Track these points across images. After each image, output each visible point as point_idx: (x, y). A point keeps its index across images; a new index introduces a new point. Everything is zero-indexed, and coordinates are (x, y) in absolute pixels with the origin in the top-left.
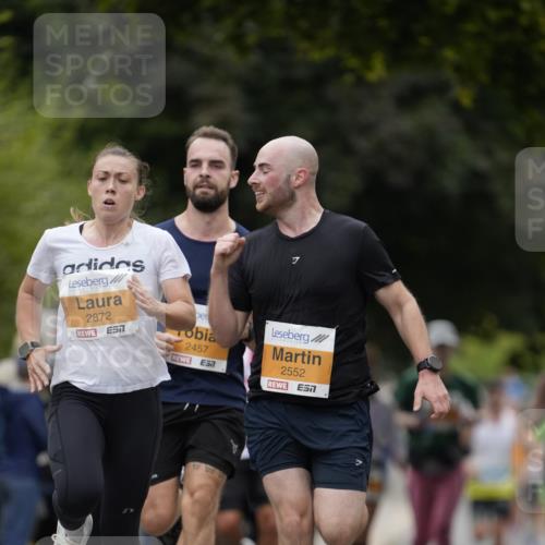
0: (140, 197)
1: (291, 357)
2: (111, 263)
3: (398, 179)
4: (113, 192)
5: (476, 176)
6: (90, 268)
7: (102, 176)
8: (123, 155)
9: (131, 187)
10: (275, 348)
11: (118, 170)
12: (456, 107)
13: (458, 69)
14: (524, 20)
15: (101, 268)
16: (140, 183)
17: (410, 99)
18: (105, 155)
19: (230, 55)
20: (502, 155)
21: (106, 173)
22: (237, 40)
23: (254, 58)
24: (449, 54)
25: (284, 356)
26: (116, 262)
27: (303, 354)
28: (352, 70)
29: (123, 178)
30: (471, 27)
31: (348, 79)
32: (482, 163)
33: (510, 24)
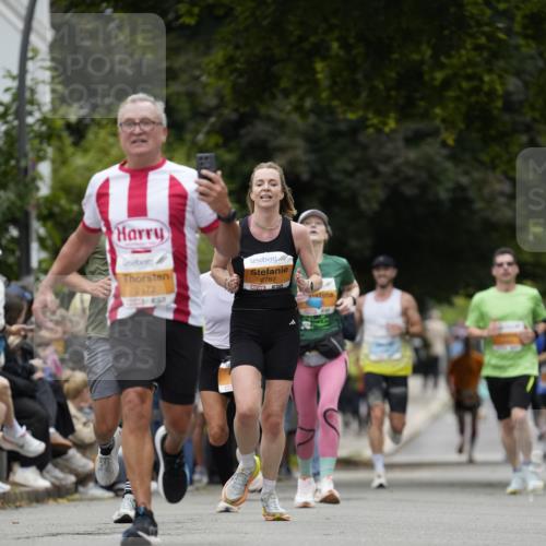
3: (409, 191)
5: (460, 188)
12: (444, 144)
13: (444, 121)
14: (486, 88)
17: (414, 140)
19: (295, 117)
20: (477, 175)
22: (299, 109)
23: (312, 119)
24: (438, 111)
28: (372, 126)
30: (451, 94)
31: (371, 130)
32: (464, 180)
33: (476, 90)
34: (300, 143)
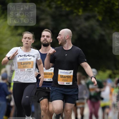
0: (33, 42)
1: (65, 77)
2: (29, 56)
3: (85, 36)
4: (27, 41)
5: (102, 36)
6: (24, 56)
7: (25, 38)
8: (29, 33)
9: (31, 40)
10: (61, 75)
11: (28, 37)
12: (98, 20)
15: (27, 56)
16: (33, 39)
18: (25, 33)
20: (108, 31)
21: (26, 37)
25: (63, 77)
26: (30, 55)
27: (67, 76)
28: (76, 13)
29: (30, 38)
31: (75, 14)
32: (103, 33)
34: (49, 17)
